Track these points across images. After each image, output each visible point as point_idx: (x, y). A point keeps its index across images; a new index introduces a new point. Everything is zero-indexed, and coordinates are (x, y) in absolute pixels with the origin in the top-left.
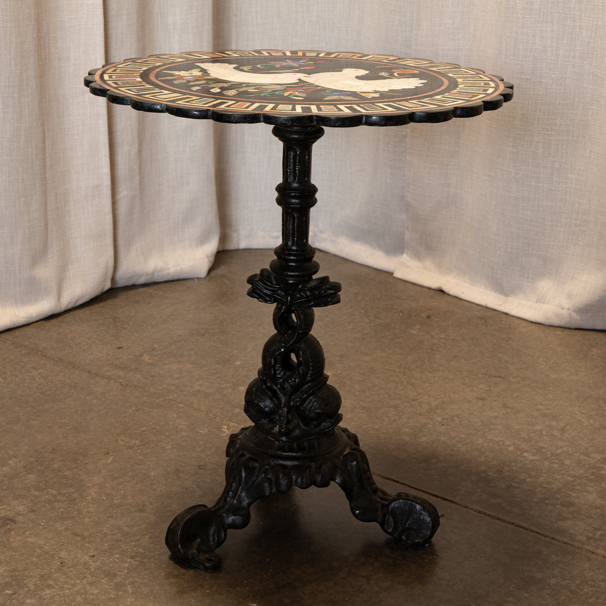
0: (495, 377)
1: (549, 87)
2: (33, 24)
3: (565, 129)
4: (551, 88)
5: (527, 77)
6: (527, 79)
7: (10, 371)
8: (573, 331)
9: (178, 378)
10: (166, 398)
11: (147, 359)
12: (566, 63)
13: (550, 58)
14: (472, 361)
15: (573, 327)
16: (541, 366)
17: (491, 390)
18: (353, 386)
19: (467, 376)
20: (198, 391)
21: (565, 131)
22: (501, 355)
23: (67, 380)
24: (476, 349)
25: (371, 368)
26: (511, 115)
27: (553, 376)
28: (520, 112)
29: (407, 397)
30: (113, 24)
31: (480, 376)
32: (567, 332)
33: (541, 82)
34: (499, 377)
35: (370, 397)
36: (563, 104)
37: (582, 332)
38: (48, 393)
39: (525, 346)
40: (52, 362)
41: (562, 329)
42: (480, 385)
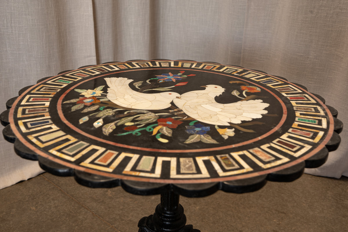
0: (282, 213)
1: (312, 60)
2: (55, 26)
3: (319, 81)
4: (313, 61)
5: (301, 54)
6: (301, 56)
7: (41, 202)
8: (316, 177)
9: (122, 210)
10: (113, 225)
11: (109, 194)
12: (322, 49)
13: (314, 46)
14: (269, 199)
15: (316, 175)
16: (304, 205)
17: (280, 223)
18: (209, 218)
19: (267, 212)
20: (130, 220)
21: (319, 82)
22: (283, 195)
23: (67, 210)
24: (271, 190)
25: (219, 204)
26: (291, 72)
27: (311, 213)
28: (296, 71)
29: (237, 229)
30: (99, 24)
31: (274, 212)
32: (314, 178)
33: (308, 58)
34: (284, 213)
35: (217, 228)
36: (319, 69)
37: (321, 178)
38: (55, 220)
39: (294, 189)
40: (63, 195)
41: (311, 176)
42: (274, 220)
